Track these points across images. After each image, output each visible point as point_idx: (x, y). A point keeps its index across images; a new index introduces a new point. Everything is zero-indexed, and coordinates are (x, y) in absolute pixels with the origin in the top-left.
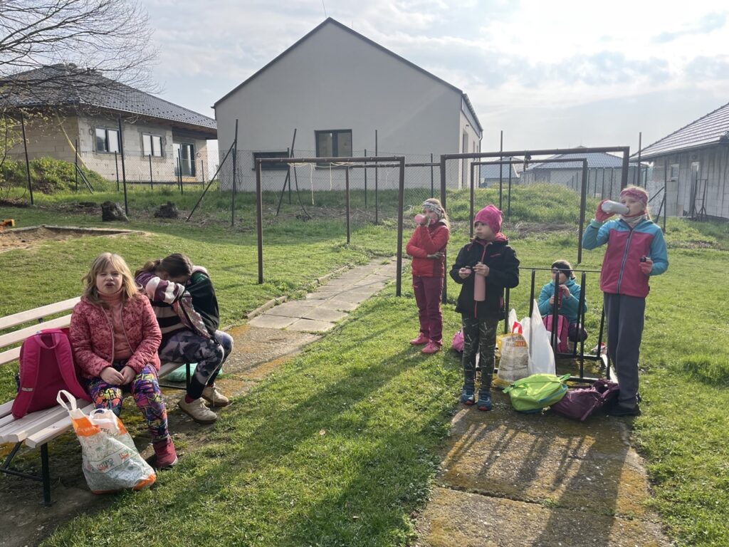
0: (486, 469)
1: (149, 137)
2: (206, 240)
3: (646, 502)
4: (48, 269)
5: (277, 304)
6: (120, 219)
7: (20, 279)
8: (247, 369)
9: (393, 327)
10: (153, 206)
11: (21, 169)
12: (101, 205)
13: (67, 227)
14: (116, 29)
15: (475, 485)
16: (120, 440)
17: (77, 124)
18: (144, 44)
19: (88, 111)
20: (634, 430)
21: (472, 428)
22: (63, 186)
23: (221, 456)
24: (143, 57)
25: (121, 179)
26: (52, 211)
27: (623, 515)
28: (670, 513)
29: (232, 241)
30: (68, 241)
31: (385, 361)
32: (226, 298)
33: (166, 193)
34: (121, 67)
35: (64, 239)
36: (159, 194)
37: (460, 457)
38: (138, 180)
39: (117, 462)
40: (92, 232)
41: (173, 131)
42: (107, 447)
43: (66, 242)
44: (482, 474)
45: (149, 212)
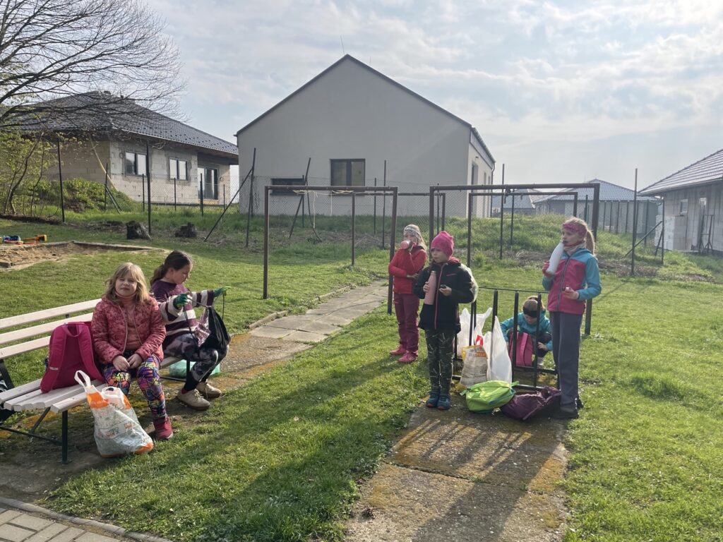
0: (430, 452)
1: (175, 161)
2: (220, 259)
3: (557, 483)
4: (75, 280)
5: (278, 317)
6: (143, 237)
7: (50, 287)
8: (242, 369)
9: (379, 340)
10: (175, 227)
11: (55, 189)
12: (127, 224)
13: (94, 243)
14: (150, 62)
15: (418, 464)
16: (126, 413)
17: (109, 147)
18: (174, 76)
19: (119, 137)
20: (568, 429)
21: (427, 422)
22: (93, 205)
23: (209, 433)
24: (173, 88)
25: (146, 200)
26: (81, 228)
27: (534, 491)
28: (575, 491)
29: (246, 260)
30: (93, 255)
31: (363, 367)
32: (232, 310)
33: (187, 214)
34: (152, 97)
35: (91, 253)
36: (181, 215)
37: (411, 443)
38: (163, 201)
39: (122, 431)
40: (116, 249)
41: (198, 156)
42: (115, 417)
43: (92, 256)
44: (425, 457)
45: (171, 232)
